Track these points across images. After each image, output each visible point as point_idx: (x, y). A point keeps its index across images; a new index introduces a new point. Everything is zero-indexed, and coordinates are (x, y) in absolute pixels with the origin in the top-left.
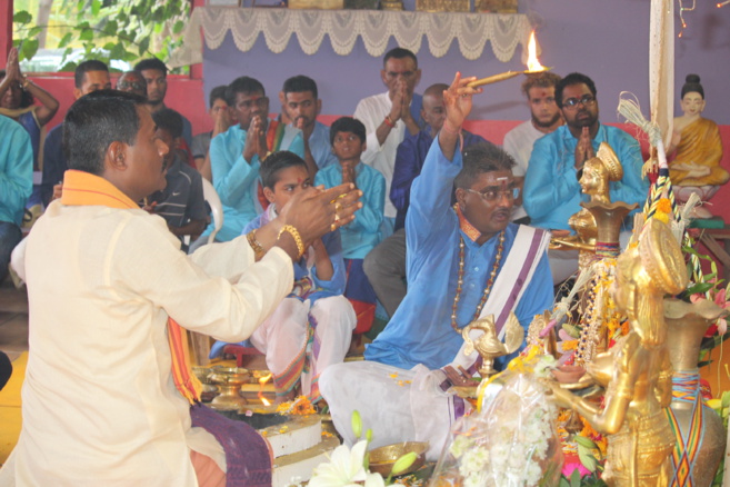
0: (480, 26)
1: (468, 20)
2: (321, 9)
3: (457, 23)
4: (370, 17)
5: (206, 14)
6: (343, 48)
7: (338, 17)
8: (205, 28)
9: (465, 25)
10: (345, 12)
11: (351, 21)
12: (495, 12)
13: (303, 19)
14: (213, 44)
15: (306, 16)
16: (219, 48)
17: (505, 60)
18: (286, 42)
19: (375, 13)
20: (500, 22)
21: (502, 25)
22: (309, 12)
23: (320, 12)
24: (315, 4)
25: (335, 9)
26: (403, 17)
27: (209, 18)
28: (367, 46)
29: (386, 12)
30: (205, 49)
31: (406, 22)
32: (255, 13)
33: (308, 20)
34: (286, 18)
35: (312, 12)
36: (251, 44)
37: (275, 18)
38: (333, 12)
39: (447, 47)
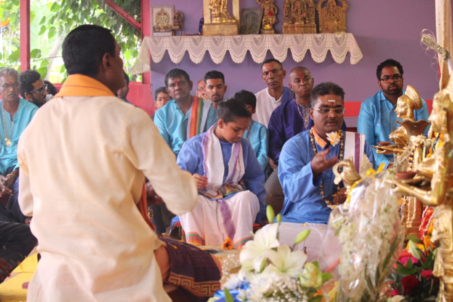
0: (324, 42)
1: (316, 38)
2: (224, 35)
3: (309, 40)
4: (255, 39)
5: (152, 41)
6: (238, 58)
7: (235, 40)
8: (151, 50)
9: (314, 41)
10: (239, 36)
11: (243, 42)
12: (332, 32)
13: (212, 42)
14: (157, 60)
15: (214, 39)
16: (161, 62)
17: (340, 62)
18: (203, 56)
19: (258, 36)
20: (336, 38)
21: (338, 41)
22: (216, 37)
23: (223, 37)
24: (220, 32)
25: (232, 35)
26: (275, 38)
27: (154, 44)
28: (253, 57)
29: (264, 35)
30: (152, 63)
31: (277, 41)
32: (182, 39)
33: (216, 42)
34: (202, 42)
35: (218, 37)
36: (180, 59)
37: (195, 41)
38: (231, 36)
39: (303, 56)
